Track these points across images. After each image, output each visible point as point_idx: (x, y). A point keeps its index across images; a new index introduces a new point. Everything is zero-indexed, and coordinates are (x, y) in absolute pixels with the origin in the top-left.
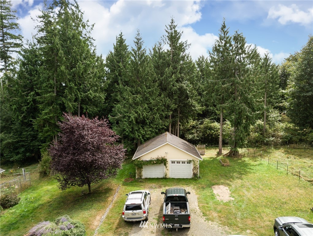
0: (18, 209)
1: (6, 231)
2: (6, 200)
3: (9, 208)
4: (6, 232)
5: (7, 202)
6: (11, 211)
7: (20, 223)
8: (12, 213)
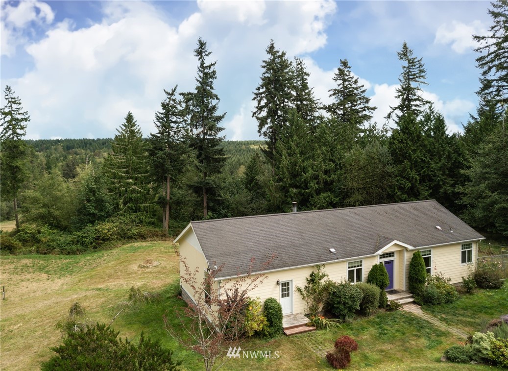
0: (497, 295)
1: (475, 311)
2: (483, 278)
3: (486, 289)
4: (476, 313)
5: (484, 280)
6: (488, 293)
7: (496, 310)
8: (488, 296)
